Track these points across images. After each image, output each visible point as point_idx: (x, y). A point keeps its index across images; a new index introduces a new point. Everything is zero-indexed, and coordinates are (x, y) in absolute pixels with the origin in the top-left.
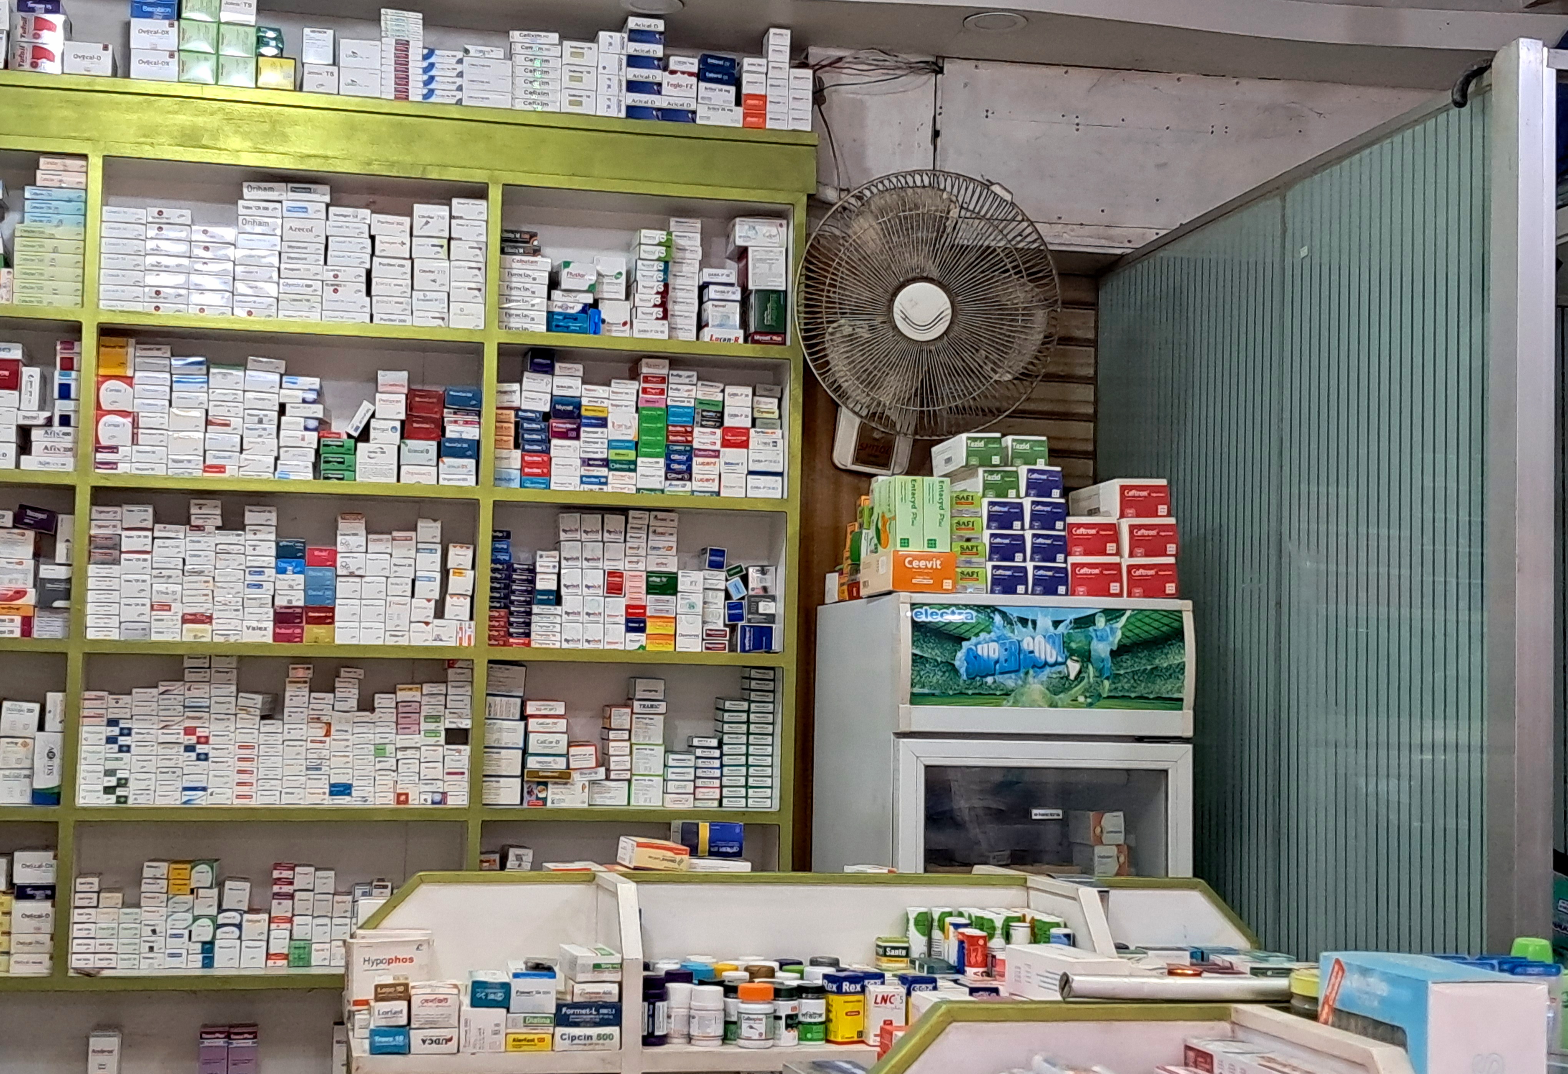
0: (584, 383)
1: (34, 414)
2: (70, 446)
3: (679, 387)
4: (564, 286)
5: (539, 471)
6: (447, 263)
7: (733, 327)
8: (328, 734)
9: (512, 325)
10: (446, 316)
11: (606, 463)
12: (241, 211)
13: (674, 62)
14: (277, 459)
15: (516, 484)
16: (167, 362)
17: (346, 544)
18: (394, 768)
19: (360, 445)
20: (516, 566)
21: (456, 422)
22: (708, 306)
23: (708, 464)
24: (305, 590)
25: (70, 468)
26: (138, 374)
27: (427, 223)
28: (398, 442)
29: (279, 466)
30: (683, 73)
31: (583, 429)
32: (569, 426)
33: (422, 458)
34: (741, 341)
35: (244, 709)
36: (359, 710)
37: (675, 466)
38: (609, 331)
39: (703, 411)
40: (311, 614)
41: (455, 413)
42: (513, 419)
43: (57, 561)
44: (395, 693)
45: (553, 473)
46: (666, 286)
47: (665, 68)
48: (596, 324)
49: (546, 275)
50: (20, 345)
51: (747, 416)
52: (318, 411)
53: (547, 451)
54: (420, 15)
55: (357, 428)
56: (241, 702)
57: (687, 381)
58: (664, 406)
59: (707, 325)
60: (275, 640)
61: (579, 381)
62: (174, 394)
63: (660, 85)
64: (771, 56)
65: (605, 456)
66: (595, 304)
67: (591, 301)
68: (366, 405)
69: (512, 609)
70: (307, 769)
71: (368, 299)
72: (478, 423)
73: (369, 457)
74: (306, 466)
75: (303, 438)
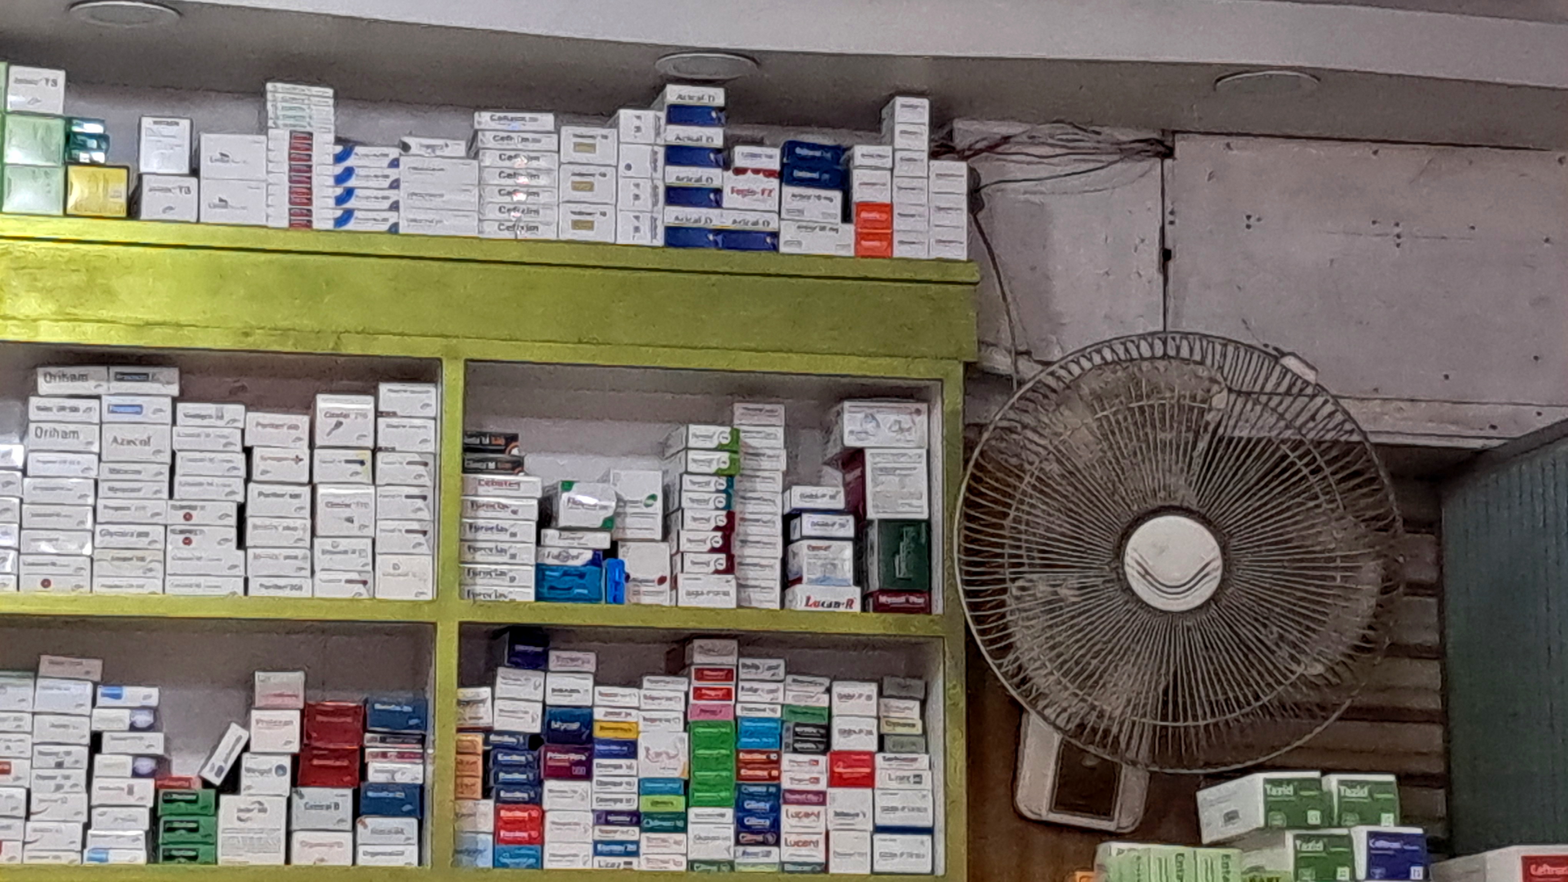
0: (597, 683)
3: (755, 685)
4: (562, 523)
5: (525, 835)
6: (371, 490)
7: (842, 583)
9: (478, 589)
10: (369, 577)
11: (636, 818)
12: (33, 414)
13: (741, 155)
14: (87, 826)
15: (485, 861)
19: (224, 799)
21: (384, 755)
22: (801, 548)
23: (807, 815)
27: (339, 425)
28: (288, 794)
29: (89, 839)
30: (756, 171)
31: (596, 761)
32: (574, 757)
33: (328, 818)
34: (857, 607)
37: (750, 821)
38: (637, 593)
39: (798, 725)
41: (383, 740)
42: (480, 748)
45: (547, 837)
46: (731, 516)
47: (727, 165)
48: (617, 584)
49: (535, 503)
51: (870, 733)
52: (155, 743)
53: (537, 801)
54: (330, 92)
55: (221, 769)
57: (767, 675)
58: (731, 718)
59: (799, 580)
61: (590, 682)
63: (718, 191)
64: (900, 141)
65: (634, 807)
66: (612, 552)
67: (607, 545)
68: (235, 731)
71: (241, 553)
72: (422, 756)
73: (240, 819)
74: (136, 839)
75: (131, 791)
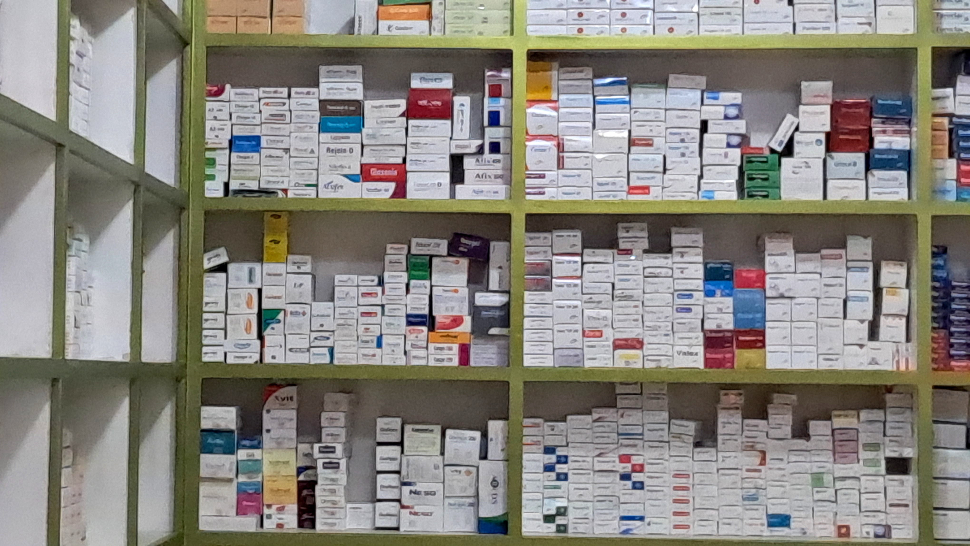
1: (466, 143)
2: (500, 172)
8: (763, 462)
9: (945, 26)
10: (872, 21)
14: (701, 177)
15: (952, 197)
16: (589, 83)
17: (775, 264)
18: (833, 499)
19: (784, 160)
20: (954, 283)
21: (884, 132)
24: (735, 314)
25: (502, 196)
26: (562, 97)
28: (823, 156)
29: (702, 185)
33: (850, 171)
35: (678, 436)
36: (794, 436)
40: (741, 338)
41: (883, 123)
42: (947, 127)
43: (491, 287)
44: (829, 418)
50: (450, 75)
52: (741, 126)
55: (781, 142)
56: (674, 429)
60: (706, 366)
62: (598, 116)
68: (790, 119)
69: (953, 329)
70: (744, 499)
71: (791, 8)
72: (909, 132)
73: (794, 172)
74: (730, 185)
75: (726, 155)
